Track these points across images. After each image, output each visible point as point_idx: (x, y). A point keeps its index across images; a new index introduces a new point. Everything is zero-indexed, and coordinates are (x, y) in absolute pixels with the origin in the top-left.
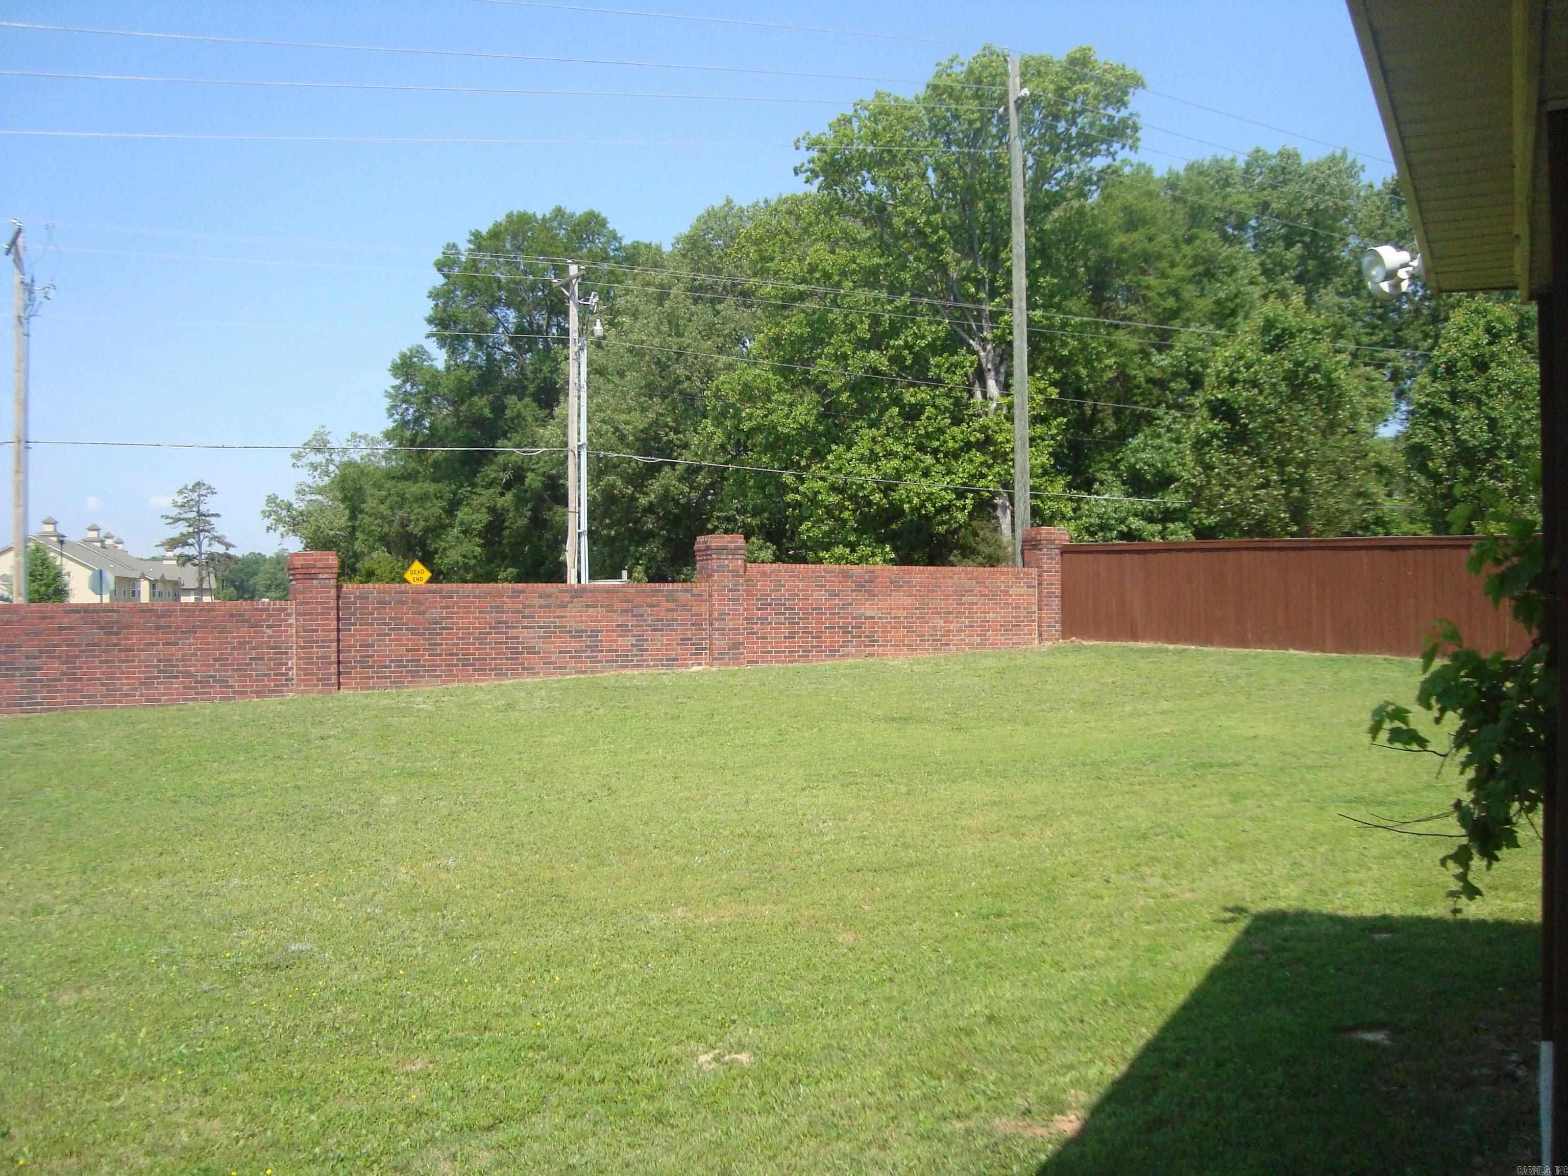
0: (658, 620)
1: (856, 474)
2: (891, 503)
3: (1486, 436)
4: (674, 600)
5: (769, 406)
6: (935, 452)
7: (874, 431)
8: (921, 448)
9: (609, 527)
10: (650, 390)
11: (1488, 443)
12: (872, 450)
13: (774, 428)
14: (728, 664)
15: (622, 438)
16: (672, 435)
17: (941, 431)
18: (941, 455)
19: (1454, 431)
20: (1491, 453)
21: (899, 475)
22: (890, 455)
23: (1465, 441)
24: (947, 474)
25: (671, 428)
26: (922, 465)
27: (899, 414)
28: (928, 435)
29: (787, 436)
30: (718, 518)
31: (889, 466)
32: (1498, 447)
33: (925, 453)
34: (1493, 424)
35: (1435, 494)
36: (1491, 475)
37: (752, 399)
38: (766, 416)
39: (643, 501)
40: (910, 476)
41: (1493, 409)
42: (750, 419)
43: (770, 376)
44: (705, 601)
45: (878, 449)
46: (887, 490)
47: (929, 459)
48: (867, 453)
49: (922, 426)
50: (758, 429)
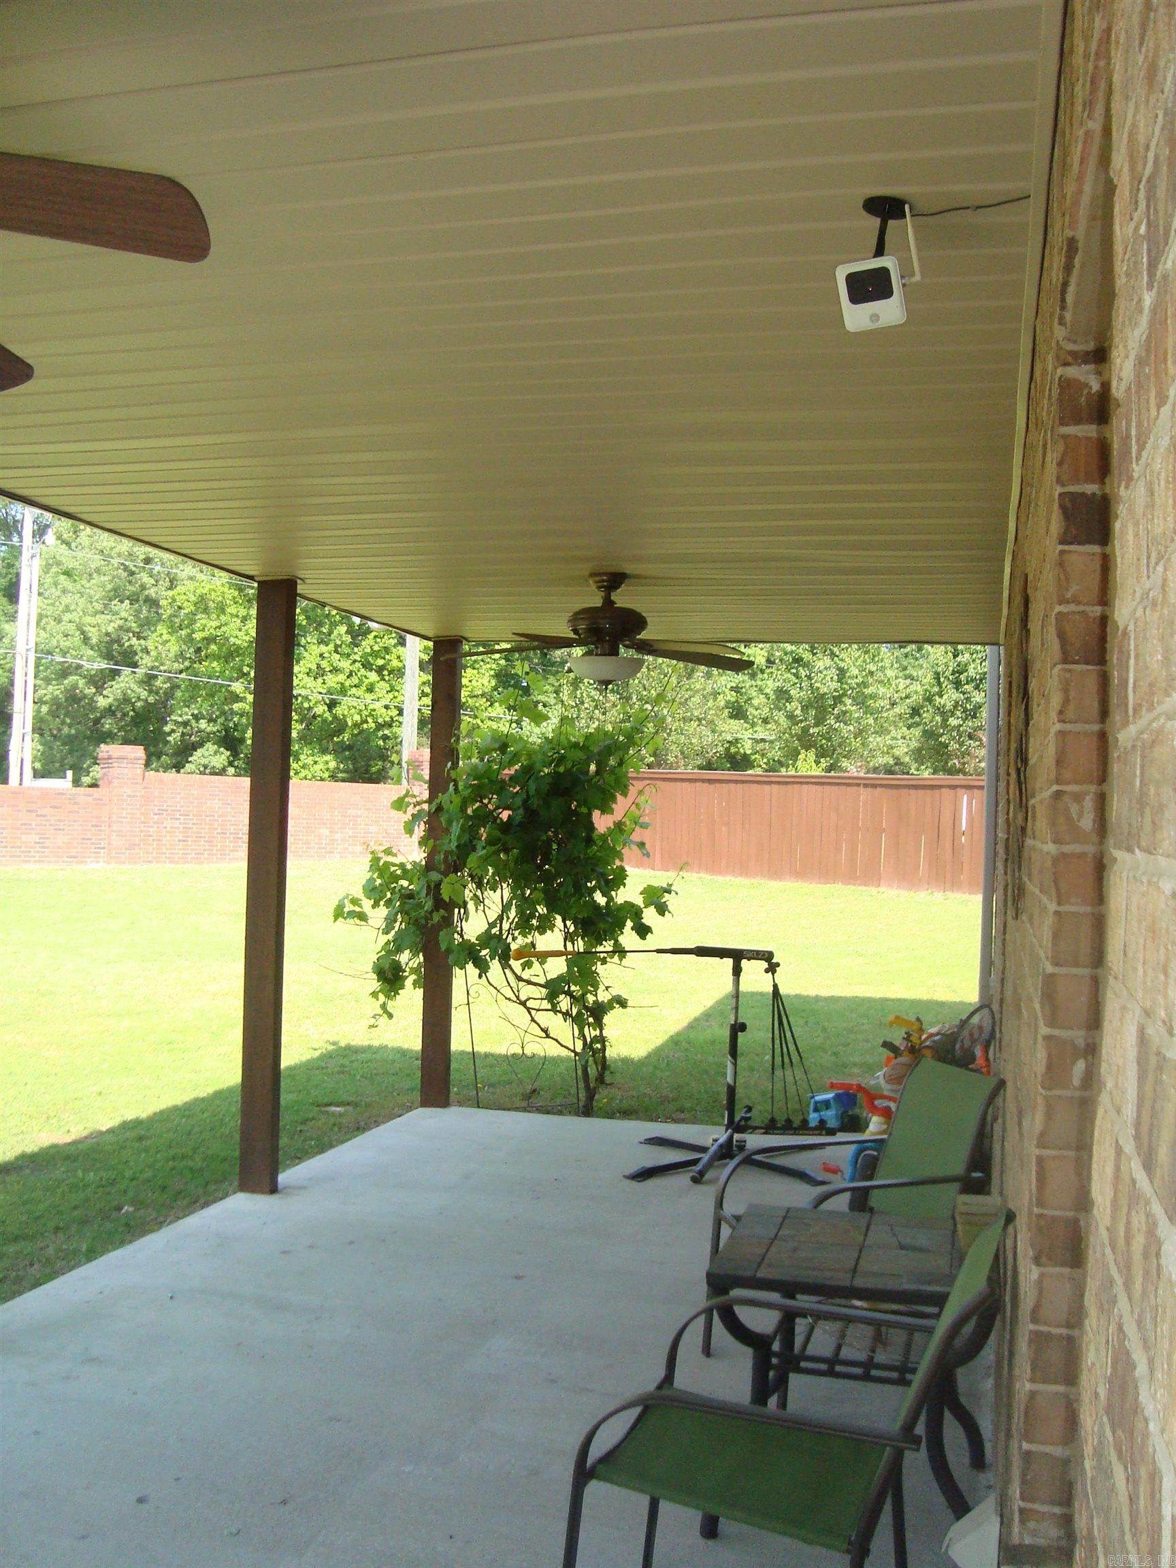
0: (61, 821)
1: (303, 687)
2: (335, 717)
3: (835, 685)
4: (76, 803)
5: (222, 617)
6: (380, 670)
7: (323, 648)
8: (367, 666)
9: (70, 726)
10: (117, 594)
11: (835, 690)
12: (319, 666)
13: (227, 639)
14: (124, 863)
15: (86, 640)
16: (134, 641)
17: (387, 650)
18: (385, 673)
19: (809, 678)
20: (838, 700)
21: (343, 691)
22: (335, 670)
23: (818, 688)
24: (390, 691)
25: (134, 633)
26: (367, 681)
27: (347, 632)
28: (375, 654)
29: (239, 648)
30: (176, 722)
31: (332, 681)
32: (844, 695)
33: (371, 670)
34: (842, 673)
35: (790, 734)
36: (838, 719)
37: (206, 611)
38: (219, 627)
39: (102, 702)
40: (354, 690)
41: (842, 660)
42: (203, 630)
43: (226, 590)
44: (105, 805)
45: (324, 664)
46: (332, 705)
47: (373, 677)
48: (314, 667)
49: (367, 644)
50: (210, 640)
